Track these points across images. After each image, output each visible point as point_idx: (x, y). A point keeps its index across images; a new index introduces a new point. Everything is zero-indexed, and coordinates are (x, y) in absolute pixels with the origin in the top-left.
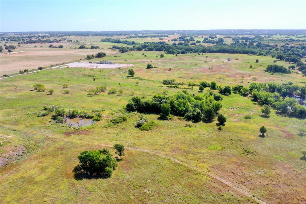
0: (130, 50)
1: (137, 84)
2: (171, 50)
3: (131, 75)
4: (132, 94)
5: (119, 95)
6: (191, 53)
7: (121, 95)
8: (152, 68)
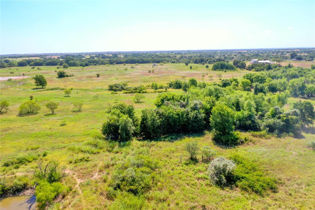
0: (9, 65)
1: (67, 95)
2: (72, 61)
3: (41, 87)
4: (77, 109)
5: (49, 115)
6: (96, 65)
7: (53, 114)
8: (67, 76)
